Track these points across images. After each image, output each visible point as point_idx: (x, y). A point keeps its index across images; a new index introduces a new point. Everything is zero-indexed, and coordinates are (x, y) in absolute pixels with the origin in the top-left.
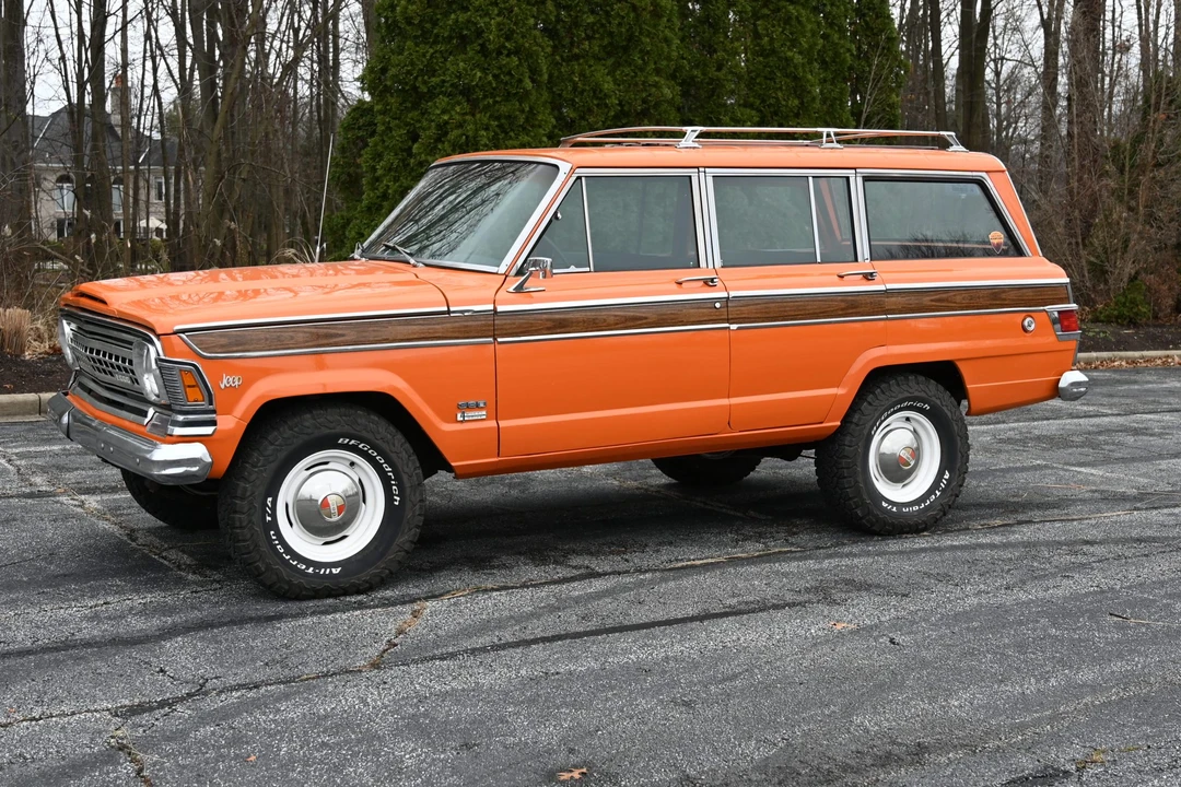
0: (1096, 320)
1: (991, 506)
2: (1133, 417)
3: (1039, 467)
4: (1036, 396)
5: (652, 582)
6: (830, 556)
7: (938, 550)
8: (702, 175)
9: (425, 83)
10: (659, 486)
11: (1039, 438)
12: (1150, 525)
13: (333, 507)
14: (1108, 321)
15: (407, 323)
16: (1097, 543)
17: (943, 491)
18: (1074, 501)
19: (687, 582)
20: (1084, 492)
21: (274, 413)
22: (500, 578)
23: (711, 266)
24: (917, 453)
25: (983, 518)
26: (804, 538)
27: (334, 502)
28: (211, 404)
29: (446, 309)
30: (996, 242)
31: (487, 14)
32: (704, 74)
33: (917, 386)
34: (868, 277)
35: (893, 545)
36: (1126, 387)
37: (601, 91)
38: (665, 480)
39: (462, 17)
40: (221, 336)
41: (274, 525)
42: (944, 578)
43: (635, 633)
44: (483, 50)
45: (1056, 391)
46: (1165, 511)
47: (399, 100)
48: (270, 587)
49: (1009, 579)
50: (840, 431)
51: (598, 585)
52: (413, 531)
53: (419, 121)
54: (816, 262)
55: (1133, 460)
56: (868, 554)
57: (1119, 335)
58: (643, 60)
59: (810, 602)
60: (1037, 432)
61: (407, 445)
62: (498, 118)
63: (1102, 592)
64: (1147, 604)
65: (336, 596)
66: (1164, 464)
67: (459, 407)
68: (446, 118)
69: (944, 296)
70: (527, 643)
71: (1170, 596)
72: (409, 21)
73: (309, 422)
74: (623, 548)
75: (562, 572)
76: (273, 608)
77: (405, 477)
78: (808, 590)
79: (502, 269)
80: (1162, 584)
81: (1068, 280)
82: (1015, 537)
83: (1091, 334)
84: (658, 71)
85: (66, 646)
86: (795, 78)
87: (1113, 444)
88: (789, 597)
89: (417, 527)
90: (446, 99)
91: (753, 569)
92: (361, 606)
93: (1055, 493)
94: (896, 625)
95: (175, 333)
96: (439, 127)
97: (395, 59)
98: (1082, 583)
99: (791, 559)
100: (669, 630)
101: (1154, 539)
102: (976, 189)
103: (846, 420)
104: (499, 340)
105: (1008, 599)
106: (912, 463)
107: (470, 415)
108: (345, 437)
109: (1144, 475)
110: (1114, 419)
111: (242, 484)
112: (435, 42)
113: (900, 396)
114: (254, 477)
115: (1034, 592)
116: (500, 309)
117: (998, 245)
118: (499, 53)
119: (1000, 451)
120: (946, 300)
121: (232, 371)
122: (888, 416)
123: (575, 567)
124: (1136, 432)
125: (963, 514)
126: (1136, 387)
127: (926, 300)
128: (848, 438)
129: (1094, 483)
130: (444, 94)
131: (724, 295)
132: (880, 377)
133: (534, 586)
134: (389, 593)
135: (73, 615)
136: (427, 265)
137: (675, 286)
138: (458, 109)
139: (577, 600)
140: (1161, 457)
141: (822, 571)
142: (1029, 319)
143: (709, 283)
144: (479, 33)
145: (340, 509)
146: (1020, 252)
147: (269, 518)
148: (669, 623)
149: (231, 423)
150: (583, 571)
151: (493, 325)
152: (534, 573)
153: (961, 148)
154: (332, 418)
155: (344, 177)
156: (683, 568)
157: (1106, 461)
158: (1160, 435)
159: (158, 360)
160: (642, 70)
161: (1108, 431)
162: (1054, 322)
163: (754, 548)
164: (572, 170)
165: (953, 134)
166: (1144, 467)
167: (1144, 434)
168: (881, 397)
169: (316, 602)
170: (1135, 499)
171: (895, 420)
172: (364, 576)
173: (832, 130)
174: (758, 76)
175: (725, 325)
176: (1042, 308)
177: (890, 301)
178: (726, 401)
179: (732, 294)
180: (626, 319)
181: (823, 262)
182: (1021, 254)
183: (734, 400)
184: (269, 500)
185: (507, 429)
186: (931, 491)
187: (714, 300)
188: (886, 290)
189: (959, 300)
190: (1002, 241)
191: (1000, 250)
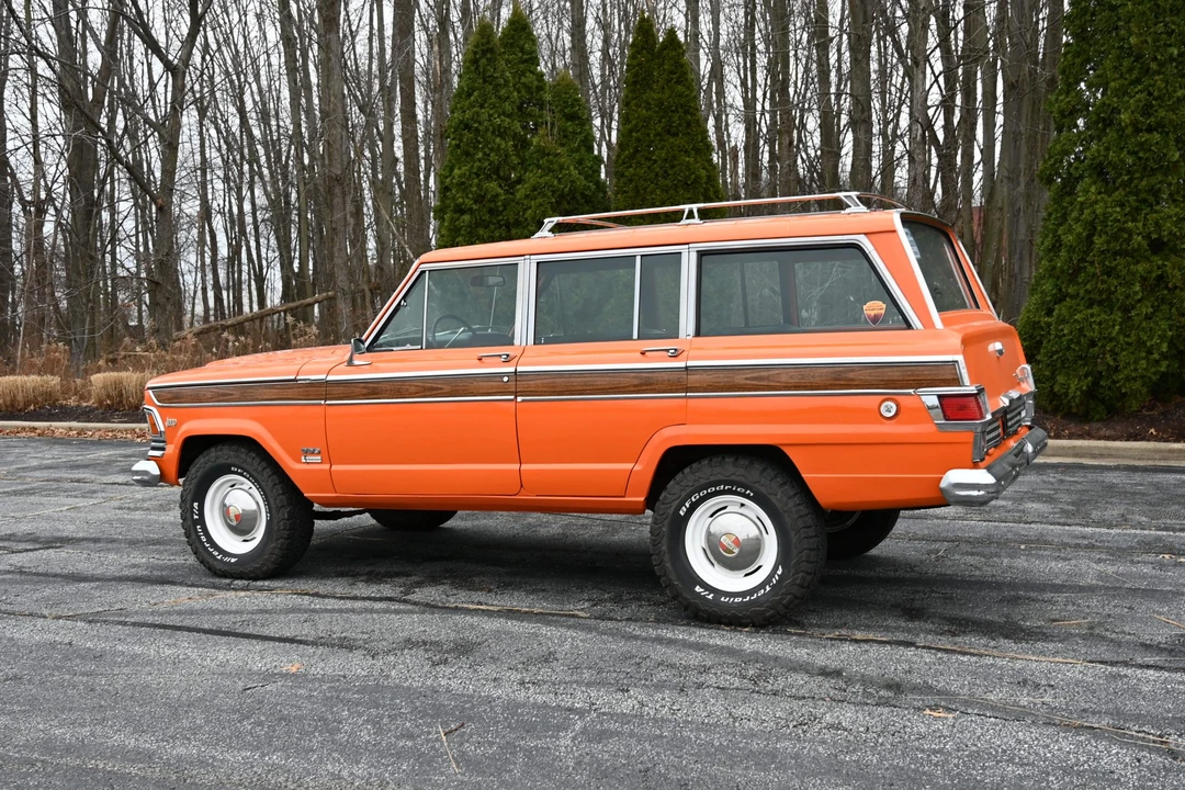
8: (527, 262)
13: (232, 515)
15: (271, 387)
17: (773, 587)
21: (192, 446)
23: (523, 343)
27: (232, 512)
28: (161, 436)
29: (293, 377)
30: (872, 313)
33: (729, 468)
34: (672, 353)
40: (168, 392)
41: (204, 521)
45: (938, 496)
52: (280, 541)
54: (631, 339)
67: (302, 452)
69: (764, 374)
81: (961, 358)
95: (148, 390)
104: (328, 402)
107: (310, 458)
108: (235, 466)
113: (713, 479)
116: (330, 378)
117: (875, 319)
120: (767, 378)
121: (171, 416)
127: (739, 379)
131: (513, 369)
137: (476, 362)
143: (502, 359)
145: (237, 517)
147: (196, 517)
149: (172, 450)
151: (325, 391)
153: (863, 208)
154: (227, 453)
162: (931, 407)
164: (418, 266)
175: (512, 397)
176: (911, 391)
177: (693, 378)
178: (516, 466)
179: (519, 369)
180: (425, 389)
181: (639, 338)
182: (909, 326)
183: (524, 467)
184: (196, 504)
185: (336, 471)
186: (762, 586)
187: (502, 375)
188: (686, 368)
189: (784, 378)
190: (883, 312)
191: (876, 323)
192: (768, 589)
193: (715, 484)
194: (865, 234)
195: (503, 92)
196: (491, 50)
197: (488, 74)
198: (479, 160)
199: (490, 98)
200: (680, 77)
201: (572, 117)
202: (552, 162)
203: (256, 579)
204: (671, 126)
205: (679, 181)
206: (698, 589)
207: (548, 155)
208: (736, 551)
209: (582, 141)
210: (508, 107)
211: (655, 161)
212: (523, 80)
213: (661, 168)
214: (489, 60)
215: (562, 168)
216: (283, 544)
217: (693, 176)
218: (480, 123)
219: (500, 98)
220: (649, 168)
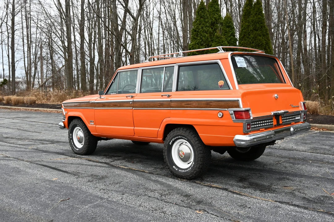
23: (137, 93)
29: (89, 101)
30: (220, 84)
34: (168, 96)
54: (161, 92)
67: (90, 121)
69: (189, 103)
81: (240, 99)
104: (95, 108)
107: (92, 123)
108: (78, 125)
113: (177, 134)
114: (69, 130)
117: (221, 86)
121: (66, 111)
127: (183, 104)
137: (126, 98)
142: (220, 113)
143: (130, 97)
145: (79, 138)
147: (71, 138)
149: (66, 120)
151: (95, 105)
153: (223, 51)
154: (76, 121)
164: (118, 71)
165: (221, 47)
175: (132, 108)
176: (226, 109)
177: (172, 104)
178: (133, 128)
179: (134, 100)
180: (114, 105)
181: (163, 91)
182: (229, 89)
183: (135, 128)
184: (71, 134)
185: (97, 127)
186: (189, 168)
187: (130, 102)
188: (171, 100)
189: (194, 104)
190: (223, 84)
191: (221, 87)
192: (191, 168)
193: (178, 136)
194: (220, 59)
195: (206, 20)
196: (203, 8)
197: (202, 15)
198: (199, 40)
199: (203, 22)
200: (259, 13)
201: (228, 27)
202: (220, 40)
203: (82, 155)
204: (256, 28)
205: (257, 44)
206: (174, 167)
207: (219, 38)
208: (183, 156)
209: (231, 34)
210: (208, 24)
211: (250, 38)
212: (214, 16)
213: (252, 40)
214: (202, 12)
215: (223, 42)
216: (87, 146)
217: (261, 43)
218: (199, 29)
219: (206, 22)
220: (248, 40)
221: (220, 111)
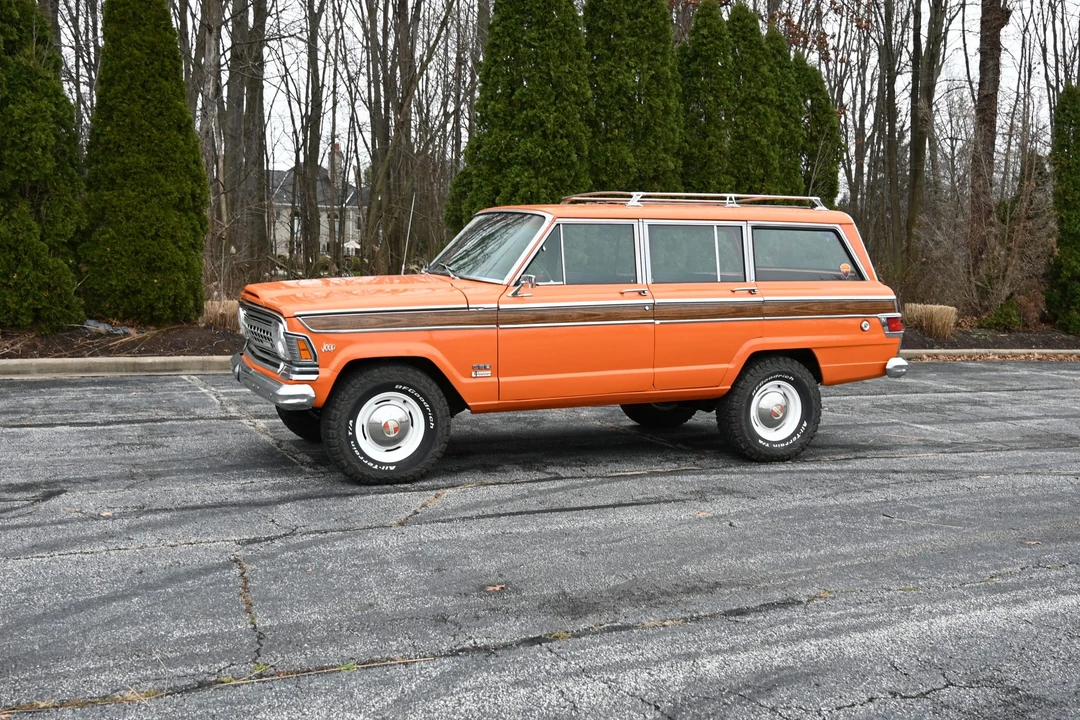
0: (980, 327)
1: (842, 447)
2: (979, 394)
3: (893, 423)
4: (871, 374)
5: (593, 484)
6: (718, 473)
7: (793, 472)
8: (641, 224)
9: (505, 156)
10: (626, 427)
11: (903, 405)
12: (945, 463)
13: (391, 428)
14: (989, 327)
15: (442, 314)
16: (901, 472)
18: (903, 446)
19: (616, 485)
20: (913, 440)
21: (354, 368)
22: (499, 477)
23: (645, 283)
24: (785, 409)
25: (834, 454)
26: (706, 462)
27: (392, 425)
28: (316, 360)
29: (466, 306)
30: (845, 271)
31: (547, 111)
32: (700, 152)
33: (784, 364)
34: (752, 292)
35: (764, 468)
36: (987, 373)
37: (626, 163)
38: (632, 423)
39: (531, 113)
40: (323, 319)
41: (354, 437)
42: (787, 489)
43: (569, 513)
44: (544, 135)
45: (884, 372)
46: (963, 454)
47: (488, 167)
48: (350, 476)
49: (828, 491)
50: (730, 392)
51: (559, 484)
52: (442, 446)
53: (500, 182)
54: (717, 281)
55: (962, 421)
56: (743, 473)
57: (996, 337)
58: (655, 142)
59: (690, 500)
60: (904, 401)
61: (440, 391)
62: (553, 180)
63: (887, 501)
64: (911, 510)
65: (392, 484)
66: (981, 425)
67: (473, 368)
68: (518, 179)
69: (805, 306)
70: (499, 515)
71: (931, 506)
72: (496, 115)
73: (377, 375)
74: (586, 462)
75: (540, 475)
76: (350, 489)
77: (438, 411)
78: (692, 493)
79: (505, 282)
80: (930, 498)
81: (894, 297)
82: (845, 467)
83: (975, 336)
84: (666, 150)
85: (221, 505)
86: (762, 155)
87: (955, 410)
88: (677, 496)
89: (445, 443)
90: (519, 168)
91: (663, 479)
92: (405, 490)
93: (893, 440)
94: (737, 516)
95: (295, 317)
96: (513, 186)
97: (486, 140)
98: (878, 496)
99: (690, 474)
100: (591, 512)
101: (942, 471)
102: (832, 234)
103: (735, 385)
104: (501, 326)
105: (820, 503)
106: (781, 415)
107: (480, 373)
108: (399, 384)
109: (965, 432)
110: (964, 395)
111: (334, 412)
112: (513, 129)
113: (773, 371)
114: (341, 407)
115: (842, 500)
116: (501, 307)
117: (846, 274)
118: (555, 137)
119: (871, 412)
120: (806, 308)
121: (329, 341)
122: (765, 384)
123: (548, 473)
124: (975, 403)
125: (822, 451)
126: (995, 374)
127: (792, 308)
128: (736, 397)
129: (924, 435)
130: (517, 163)
131: (652, 301)
132: (757, 358)
133: (517, 483)
134: (425, 484)
135: (230, 488)
136: (461, 278)
137: (619, 295)
138: (526, 174)
139: (541, 493)
140: (983, 420)
141: (707, 482)
142: (865, 322)
143: (641, 293)
144: (542, 124)
145: (396, 430)
146: (862, 278)
147: (350, 433)
148: (593, 508)
149: (328, 373)
150: (553, 476)
151: (497, 317)
152: (521, 475)
153: (824, 208)
154: (392, 373)
155: (453, 218)
156: (618, 476)
157: (944, 421)
158: (990, 406)
159: (285, 333)
160: (654, 149)
161: (956, 402)
162: (883, 325)
163: (669, 466)
164: (554, 220)
165: (819, 199)
166: (965, 426)
167: (981, 405)
168: (760, 371)
169: (379, 487)
170: (947, 446)
171: (770, 386)
172: (410, 472)
173: (733, 196)
174: (737, 153)
175: (652, 321)
176: (875, 315)
177: (766, 308)
178: (651, 370)
179: (657, 301)
180: (585, 315)
181: (722, 281)
183: (656, 370)
184: (351, 421)
185: (504, 383)
186: (794, 434)
187: (645, 305)
188: (764, 301)
189: (815, 308)
190: (851, 269)
191: (846, 276)
192: (799, 436)
193: (775, 374)
194: (839, 224)
206: (760, 442)
221: (865, 319)
